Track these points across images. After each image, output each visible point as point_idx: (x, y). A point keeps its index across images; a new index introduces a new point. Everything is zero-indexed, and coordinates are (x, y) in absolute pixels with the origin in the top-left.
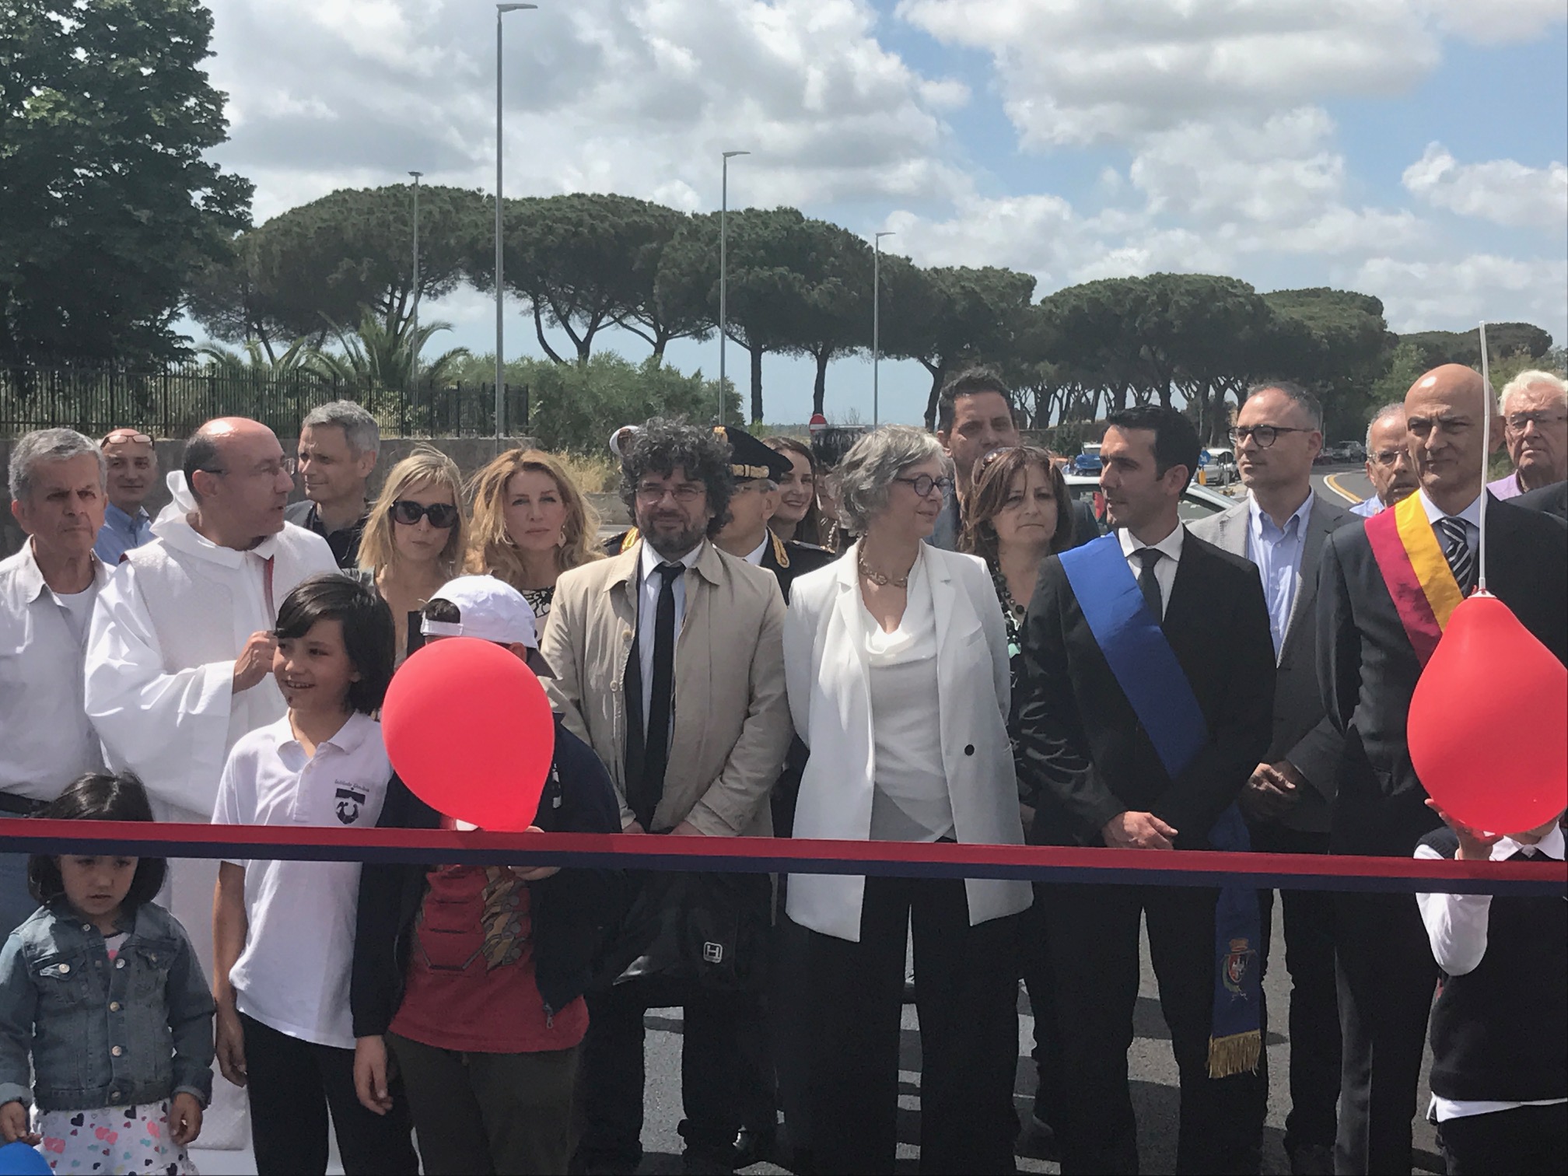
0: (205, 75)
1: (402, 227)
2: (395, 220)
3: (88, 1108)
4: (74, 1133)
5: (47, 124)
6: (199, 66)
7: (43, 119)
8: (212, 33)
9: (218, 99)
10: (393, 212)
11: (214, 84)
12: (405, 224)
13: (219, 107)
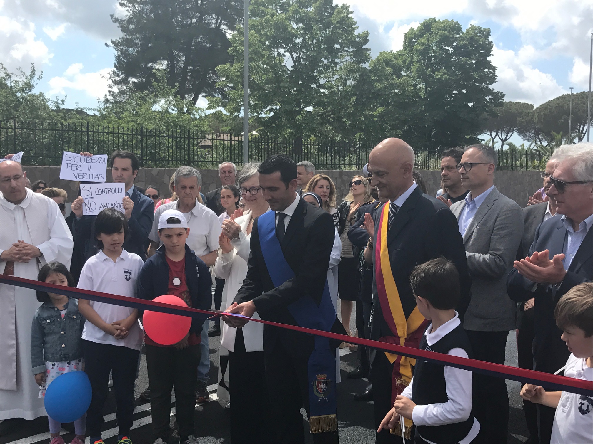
0: (490, 62)
1: (583, 105)
2: (581, 103)
3: (57, 362)
4: (53, 368)
5: (441, 79)
6: (489, 59)
7: (439, 77)
8: (492, 49)
9: (494, 69)
10: (580, 100)
11: (493, 64)
12: (584, 104)
13: (494, 71)
